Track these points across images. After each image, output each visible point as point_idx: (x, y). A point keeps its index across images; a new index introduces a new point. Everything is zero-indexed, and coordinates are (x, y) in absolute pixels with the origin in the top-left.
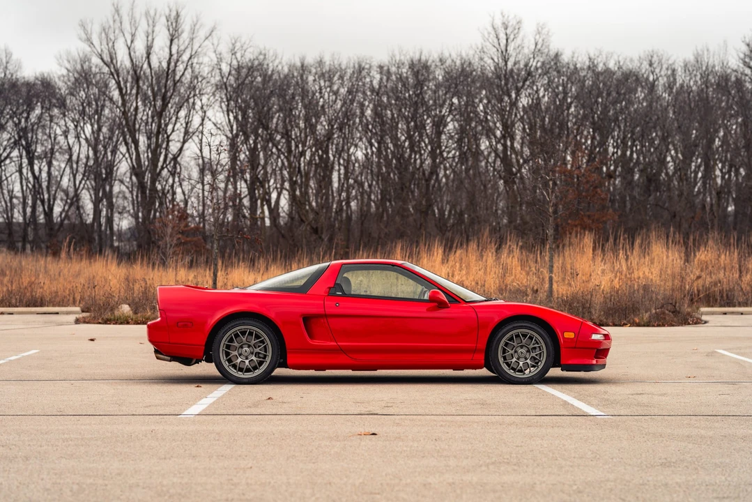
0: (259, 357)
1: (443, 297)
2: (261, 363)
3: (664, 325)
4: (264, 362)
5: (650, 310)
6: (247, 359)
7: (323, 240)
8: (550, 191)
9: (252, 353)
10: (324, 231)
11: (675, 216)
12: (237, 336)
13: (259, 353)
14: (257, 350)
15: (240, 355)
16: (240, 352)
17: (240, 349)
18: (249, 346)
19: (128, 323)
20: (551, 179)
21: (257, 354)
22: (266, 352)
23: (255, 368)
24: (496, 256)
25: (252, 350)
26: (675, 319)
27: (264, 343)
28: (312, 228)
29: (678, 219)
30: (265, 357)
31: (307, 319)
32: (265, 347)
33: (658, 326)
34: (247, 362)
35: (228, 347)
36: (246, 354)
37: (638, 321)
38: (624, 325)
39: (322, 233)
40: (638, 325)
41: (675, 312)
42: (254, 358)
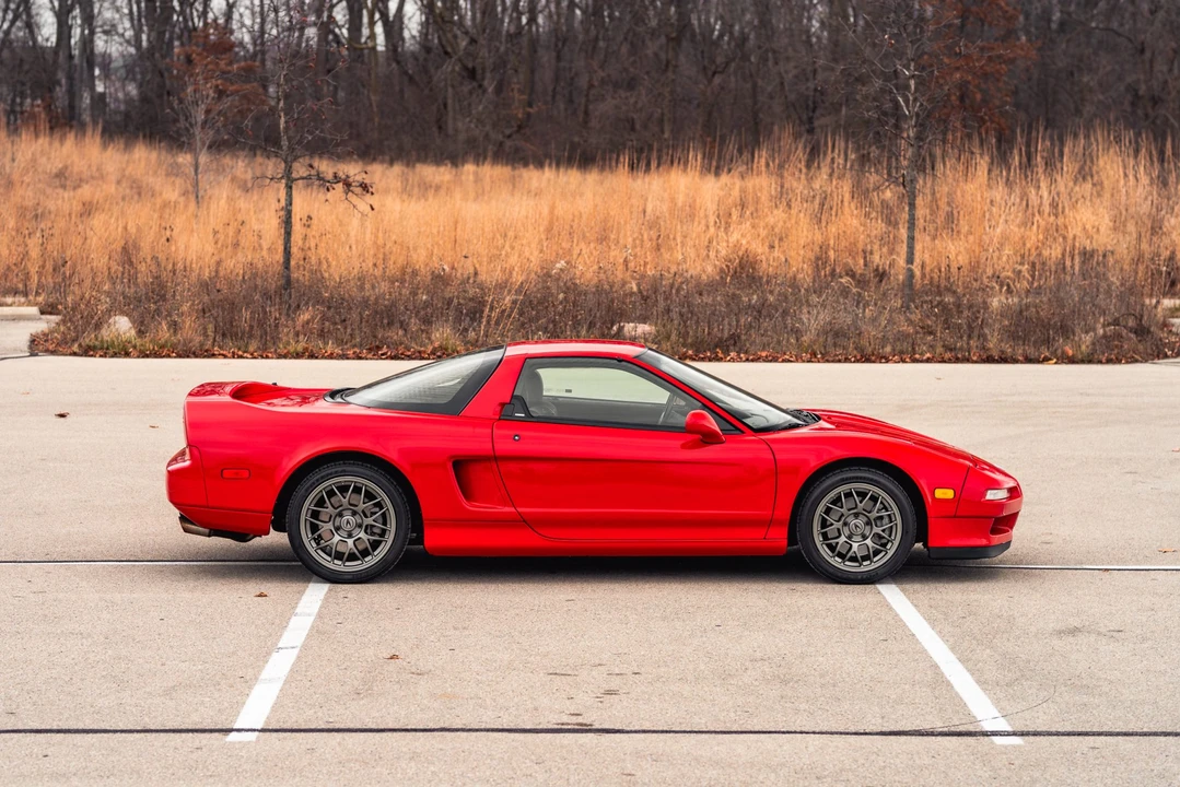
0: (373, 534)
1: (712, 423)
2: (375, 545)
3: (1118, 361)
4: (381, 542)
5: (1094, 330)
6: (350, 536)
7: (485, 91)
8: (911, 98)
9: (360, 526)
10: (488, 75)
11: (1142, 51)
12: (331, 494)
13: (373, 526)
14: (369, 521)
15: (338, 529)
16: (337, 524)
17: (338, 519)
18: (354, 513)
19: (127, 355)
20: (913, 76)
21: (369, 529)
22: (385, 523)
23: (365, 553)
24: (807, 174)
25: (359, 521)
26: (1141, 347)
27: (381, 508)
28: (465, 68)
29: (1148, 54)
30: (383, 533)
31: (461, 464)
32: (384, 515)
33: (1109, 361)
34: (350, 542)
35: (315, 515)
36: (348, 528)
37: (1070, 353)
38: (1046, 360)
39: (483, 79)
40: (1072, 361)
41: (1142, 331)
42: (362, 535)
